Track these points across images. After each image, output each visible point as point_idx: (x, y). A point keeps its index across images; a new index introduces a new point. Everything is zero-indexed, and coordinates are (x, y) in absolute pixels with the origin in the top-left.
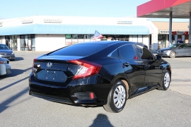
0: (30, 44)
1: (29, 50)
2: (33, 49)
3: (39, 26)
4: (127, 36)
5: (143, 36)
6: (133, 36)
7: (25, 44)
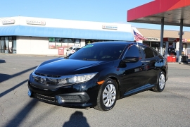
0: (10, 46)
1: (10, 52)
2: (14, 52)
3: (21, 27)
7: (5, 46)
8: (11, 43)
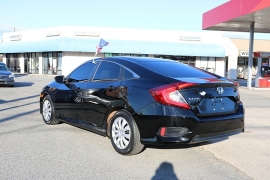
0: (55, 66)
1: (54, 74)
4: (194, 59)
5: (216, 59)
6: (201, 58)
7: (48, 66)
8: (55, 61)
